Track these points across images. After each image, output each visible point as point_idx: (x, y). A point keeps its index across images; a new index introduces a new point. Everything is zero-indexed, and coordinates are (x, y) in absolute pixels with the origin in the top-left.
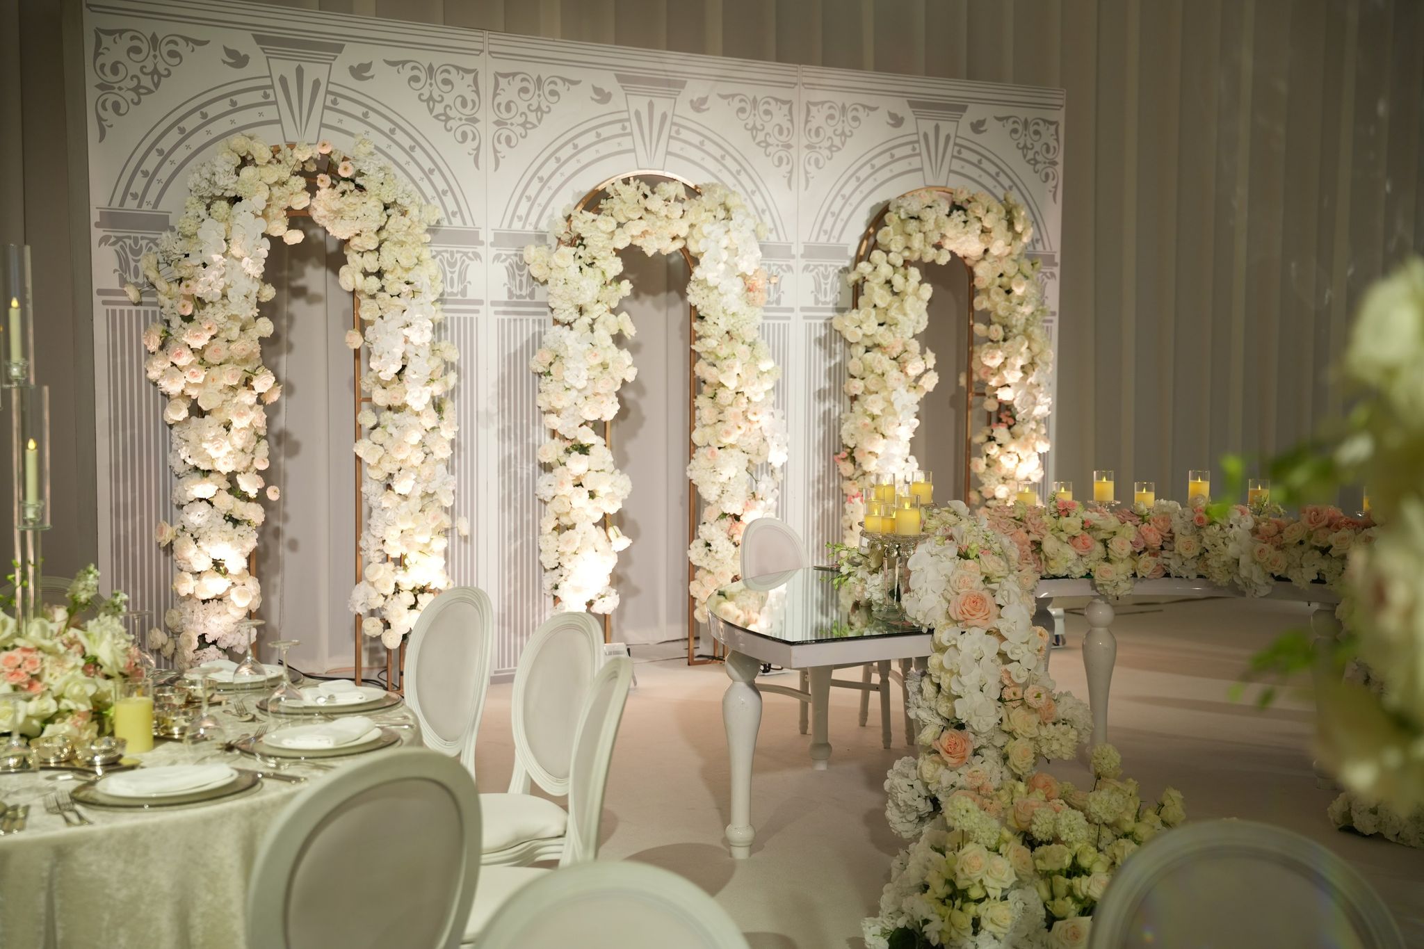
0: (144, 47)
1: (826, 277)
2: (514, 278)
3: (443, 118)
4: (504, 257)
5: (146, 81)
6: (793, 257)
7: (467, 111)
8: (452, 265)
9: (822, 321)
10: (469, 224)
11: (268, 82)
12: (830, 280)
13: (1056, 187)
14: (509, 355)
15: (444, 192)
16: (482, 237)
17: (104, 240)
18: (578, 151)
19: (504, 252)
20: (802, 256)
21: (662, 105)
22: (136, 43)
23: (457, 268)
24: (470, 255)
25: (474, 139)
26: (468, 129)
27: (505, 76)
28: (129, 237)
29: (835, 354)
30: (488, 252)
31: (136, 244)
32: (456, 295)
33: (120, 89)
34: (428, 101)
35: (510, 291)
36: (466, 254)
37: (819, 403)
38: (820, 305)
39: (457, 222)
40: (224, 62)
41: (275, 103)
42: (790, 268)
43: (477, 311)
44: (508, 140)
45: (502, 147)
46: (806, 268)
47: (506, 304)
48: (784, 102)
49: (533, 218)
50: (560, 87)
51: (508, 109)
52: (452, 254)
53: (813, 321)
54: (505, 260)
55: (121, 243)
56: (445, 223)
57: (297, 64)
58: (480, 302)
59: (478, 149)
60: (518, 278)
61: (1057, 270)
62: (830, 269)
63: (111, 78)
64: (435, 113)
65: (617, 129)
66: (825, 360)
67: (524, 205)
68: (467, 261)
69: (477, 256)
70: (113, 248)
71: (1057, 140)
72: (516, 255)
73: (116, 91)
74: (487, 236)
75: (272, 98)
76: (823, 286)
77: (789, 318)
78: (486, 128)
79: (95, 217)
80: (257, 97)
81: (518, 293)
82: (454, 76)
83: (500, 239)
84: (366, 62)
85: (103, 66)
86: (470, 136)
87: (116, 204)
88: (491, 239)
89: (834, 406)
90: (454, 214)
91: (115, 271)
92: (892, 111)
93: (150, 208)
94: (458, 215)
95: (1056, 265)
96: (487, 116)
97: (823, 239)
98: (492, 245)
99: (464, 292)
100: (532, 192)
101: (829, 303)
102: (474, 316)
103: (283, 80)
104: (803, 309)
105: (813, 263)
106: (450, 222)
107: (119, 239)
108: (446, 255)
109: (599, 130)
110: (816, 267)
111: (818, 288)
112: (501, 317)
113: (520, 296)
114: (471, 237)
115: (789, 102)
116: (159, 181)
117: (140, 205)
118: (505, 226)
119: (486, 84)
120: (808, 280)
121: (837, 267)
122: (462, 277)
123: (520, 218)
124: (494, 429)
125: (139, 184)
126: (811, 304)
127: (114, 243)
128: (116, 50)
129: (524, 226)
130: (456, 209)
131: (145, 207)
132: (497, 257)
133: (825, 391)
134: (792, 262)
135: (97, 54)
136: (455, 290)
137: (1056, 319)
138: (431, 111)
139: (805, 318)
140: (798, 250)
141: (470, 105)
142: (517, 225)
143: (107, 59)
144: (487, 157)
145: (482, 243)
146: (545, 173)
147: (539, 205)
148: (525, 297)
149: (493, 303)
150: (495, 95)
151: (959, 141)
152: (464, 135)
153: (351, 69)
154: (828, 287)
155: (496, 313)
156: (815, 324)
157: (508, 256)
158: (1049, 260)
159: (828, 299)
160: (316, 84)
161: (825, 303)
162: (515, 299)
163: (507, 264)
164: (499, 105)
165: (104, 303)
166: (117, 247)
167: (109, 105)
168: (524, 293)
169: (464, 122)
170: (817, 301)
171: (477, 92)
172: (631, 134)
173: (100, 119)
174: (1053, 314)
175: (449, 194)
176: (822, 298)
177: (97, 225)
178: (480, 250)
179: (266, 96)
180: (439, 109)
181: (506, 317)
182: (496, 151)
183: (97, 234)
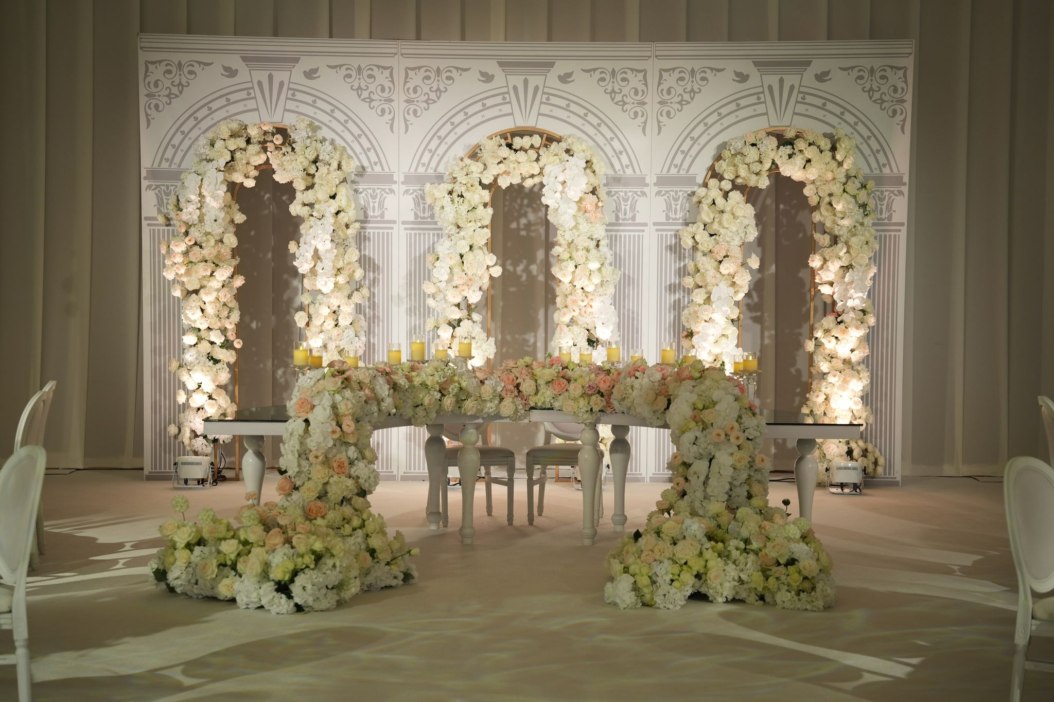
0: (174, 70)
1: (676, 200)
2: (419, 206)
3: (368, 100)
4: (411, 191)
5: (175, 90)
6: (647, 185)
7: (386, 95)
8: (374, 197)
9: (673, 233)
10: (386, 169)
11: (250, 85)
12: (680, 202)
13: (904, 120)
14: (415, 258)
15: (369, 150)
16: (395, 178)
17: (149, 187)
18: (468, 117)
19: (412, 188)
20: (655, 184)
21: (534, 81)
22: (169, 68)
23: (377, 200)
24: (387, 190)
25: (390, 113)
26: (386, 106)
27: (413, 69)
28: (163, 185)
29: (684, 257)
30: (399, 188)
31: (168, 189)
32: (377, 217)
33: (159, 96)
34: (357, 90)
35: (416, 214)
36: (384, 190)
37: (670, 294)
38: (671, 221)
39: (377, 169)
40: (222, 75)
41: (255, 98)
42: (644, 194)
43: (392, 228)
44: (415, 112)
45: (411, 118)
46: (658, 193)
47: (413, 223)
48: (639, 71)
49: (433, 164)
50: (455, 74)
51: (415, 91)
52: (374, 190)
53: (664, 233)
54: (412, 194)
55: (158, 189)
56: (369, 170)
57: (269, 72)
58: (394, 222)
59: (393, 119)
60: (422, 206)
61: (905, 189)
62: (681, 194)
63: (154, 90)
64: (362, 97)
65: (499, 99)
66: (675, 262)
67: (427, 156)
68: (385, 195)
69: (392, 191)
70: (153, 192)
71: (906, 82)
72: (420, 190)
73: (157, 97)
74: (399, 177)
75: (253, 95)
76: (674, 207)
77: (643, 231)
78: (399, 105)
79: (144, 173)
80: (243, 95)
81: (422, 215)
82: (376, 72)
83: (408, 180)
84: (315, 67)
85: (149, 83)
86: (387, 111)
87: (156, 165)
88: (402, 179)
89: (684, 297)
90: (375, 164)
91: (155, 206)
92: (738, 71)
93: (176, 167)
94: (379, 164)
95: (905, 184)
96: (399, 97)
97: (674, 171)
98: (403, 183)
99: (382, 216)
100: (432, 146)
101: (679, 219)
102: (390, 231)
103: (260, 84)
104: (655, 224)
105: (664, 189)
106: (372, 169)
107: (157, 186)
108: (369, 191)
109: (484, 102)
110: (667, 192)
111: (669, 207)
112: (409, 232)
113: (424, 218)
114: (388, 179)
115: (644, 71)
116: (182, 150)
117: (170, 166)
118: (413, 170)
119: (399, 76)
120: (660, 203)
121: (686, 192)
122: (381, 205)
123: (424, 165)
124: (403, 308)
125: (169, 153)
126: (663, 219)
127: (155, 189)
128: (157, 73)
129: (426, 170)
130: (377, 160)
131: (173, 166)
132: (406, 192)
133: (675, 286)
134: (645, 189)
135: (146, 76)
136: (376, 214)
137: (904, 229)
138: (359, 96)
139: (657, 230)
140: (651, 179)
141: (387, 90)
142: (421, 170)
143: (152, 79)
144: (399, 125)
145: (395, 182)
146: (442, 133)
147: (438, 155)
148: (427, 218)
149: (404, 223)
150: (406, 82)
151: (802, 89)
152: (383, 111)
153: (305, 73)
154: (678, 207)
155: (406, 229)
156: (666, 235)
157: (415, 191)
158: (898, 181)
159: (678, 216)
160: (282, 84)
161: (676, 219)
162: (419, 220)
163: (414, 196)
164: (408, 89)
165: (149, 225)
166: (157, 191)
167: (152, 106)
168: (426, 215)
169: (383, 102)
170: (668, 218)
171: (392, 81)
172: (510, 102)
173: (147, 115)
174: (902, 224)
175: (372, 150)
176: (672, 215)
177: (145, 178)
178: (394, 187)
179: (249, 94)
180: (365, 94)
181: (413, 232)
182: (406, 120)
183: (144, 183)
